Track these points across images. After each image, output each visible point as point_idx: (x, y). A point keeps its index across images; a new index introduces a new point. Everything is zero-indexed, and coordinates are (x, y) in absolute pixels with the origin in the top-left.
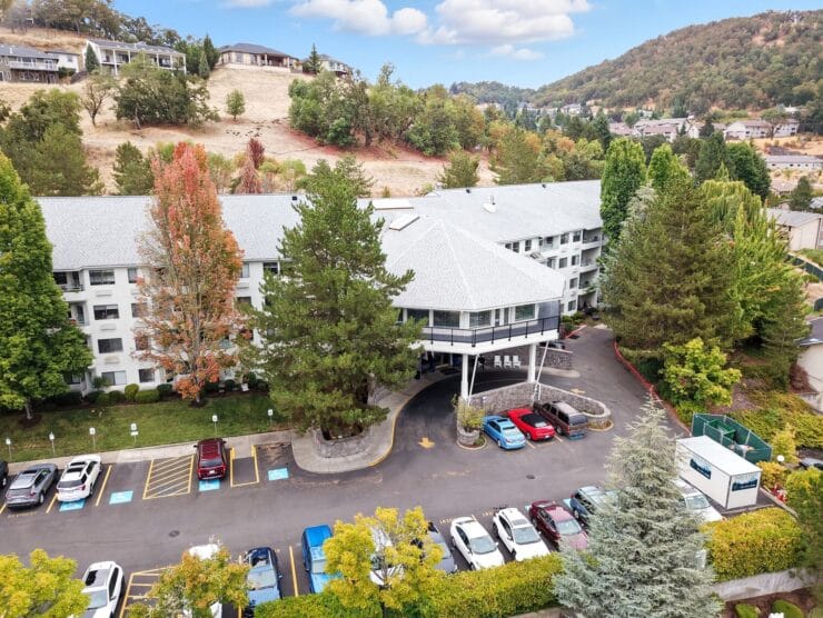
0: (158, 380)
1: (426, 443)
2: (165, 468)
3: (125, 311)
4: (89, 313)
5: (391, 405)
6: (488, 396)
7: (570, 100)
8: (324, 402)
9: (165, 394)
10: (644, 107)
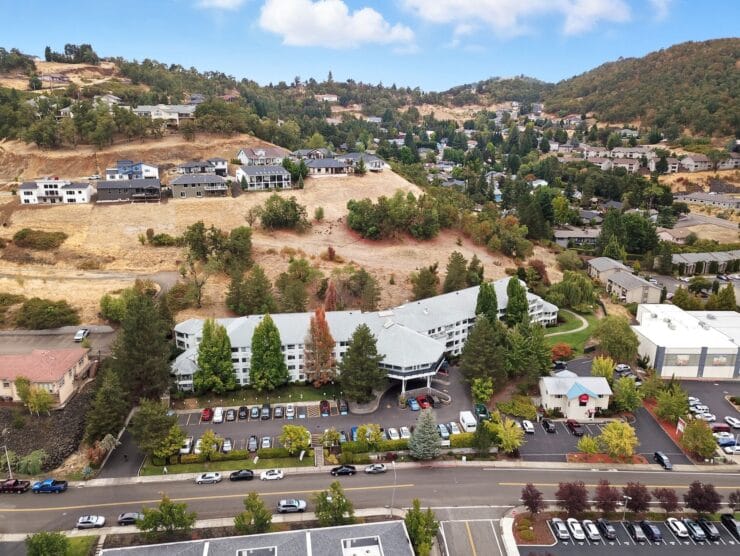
0: (304, 380)
1: (389, 407)
2: (312, 409)
3: (297, 357)
4: (286, 358)
6: (411, 392)
8: (358, 394)
9: (307, 383)
10: (630, 125)
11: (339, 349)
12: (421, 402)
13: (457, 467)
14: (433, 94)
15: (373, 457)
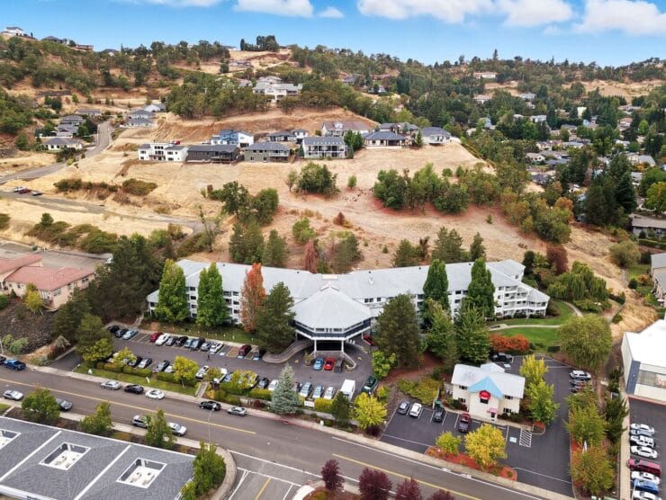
1: (296, 361)
2: (234, 349)
3: (241, 303)
4: (232, 302)
14: (607, 69)
15: (244, 400)
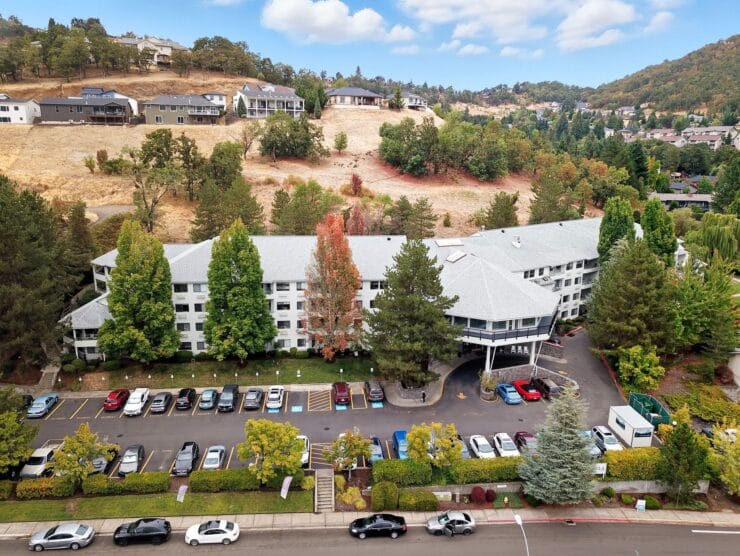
0: (307, 346)
1: (462, 396)
3: (293, 306)
4: (274, 306)
5: (442, 372)
6: (502, 372)
7: (625, 103)
8: (406, 367)
9: (311, 354)
10: (696, 111)
11: (367, 295)
12: (522, 389)
13: (630, 524)
15: (443, 495)
